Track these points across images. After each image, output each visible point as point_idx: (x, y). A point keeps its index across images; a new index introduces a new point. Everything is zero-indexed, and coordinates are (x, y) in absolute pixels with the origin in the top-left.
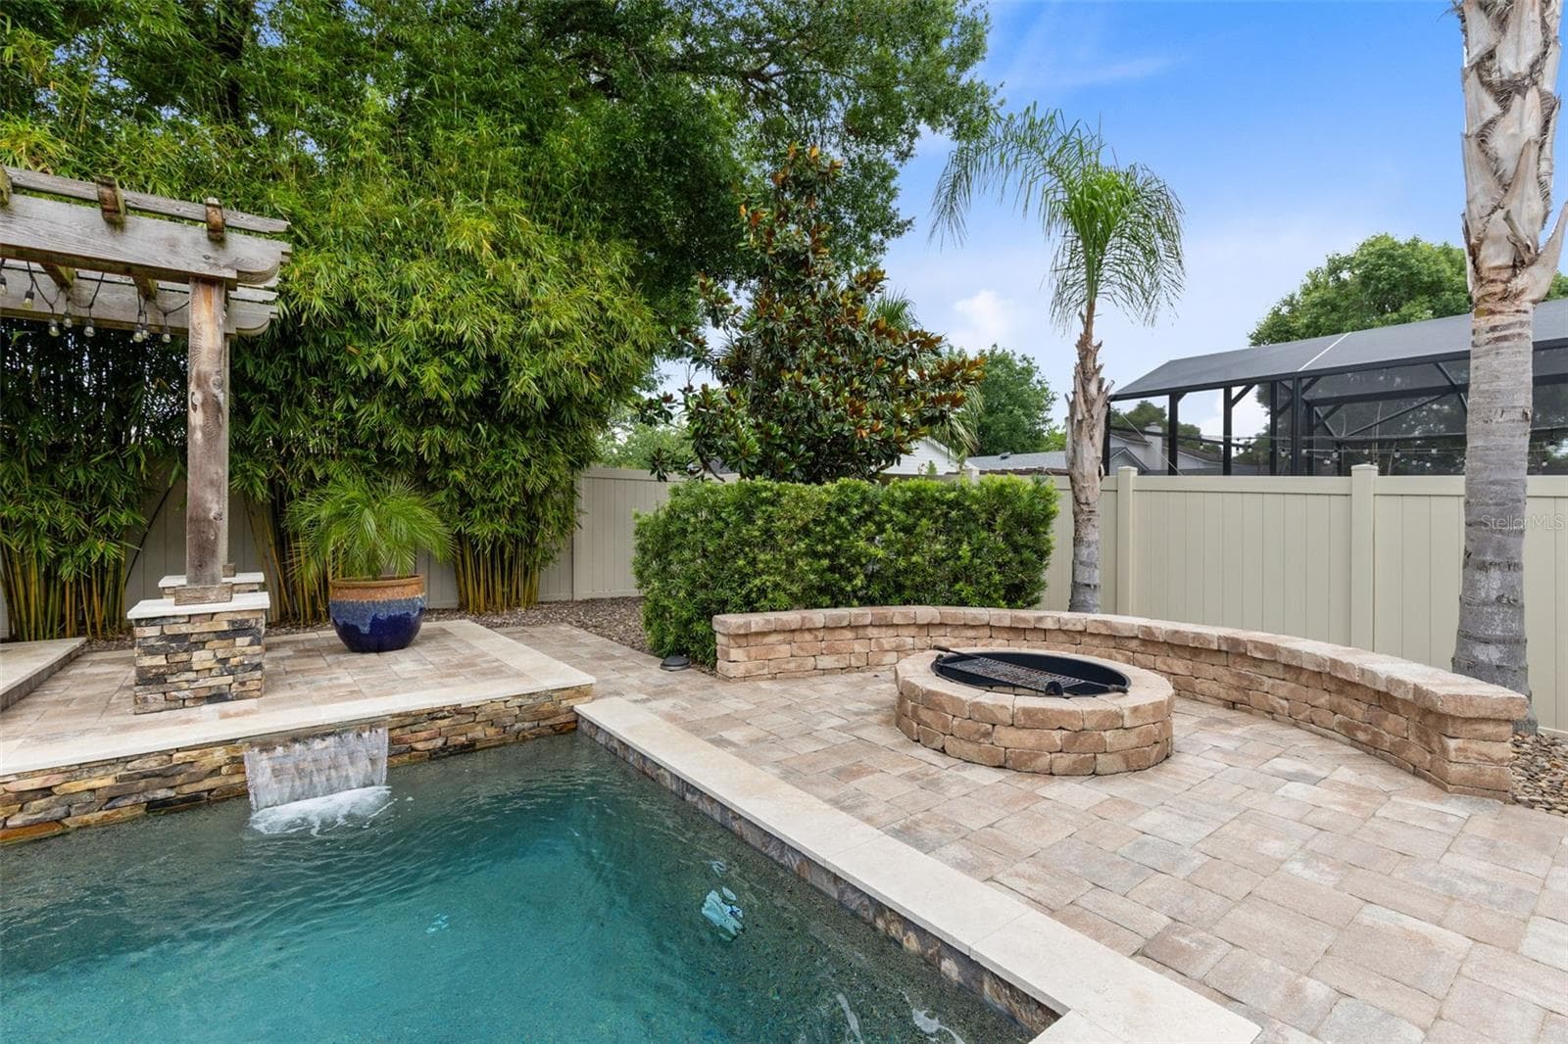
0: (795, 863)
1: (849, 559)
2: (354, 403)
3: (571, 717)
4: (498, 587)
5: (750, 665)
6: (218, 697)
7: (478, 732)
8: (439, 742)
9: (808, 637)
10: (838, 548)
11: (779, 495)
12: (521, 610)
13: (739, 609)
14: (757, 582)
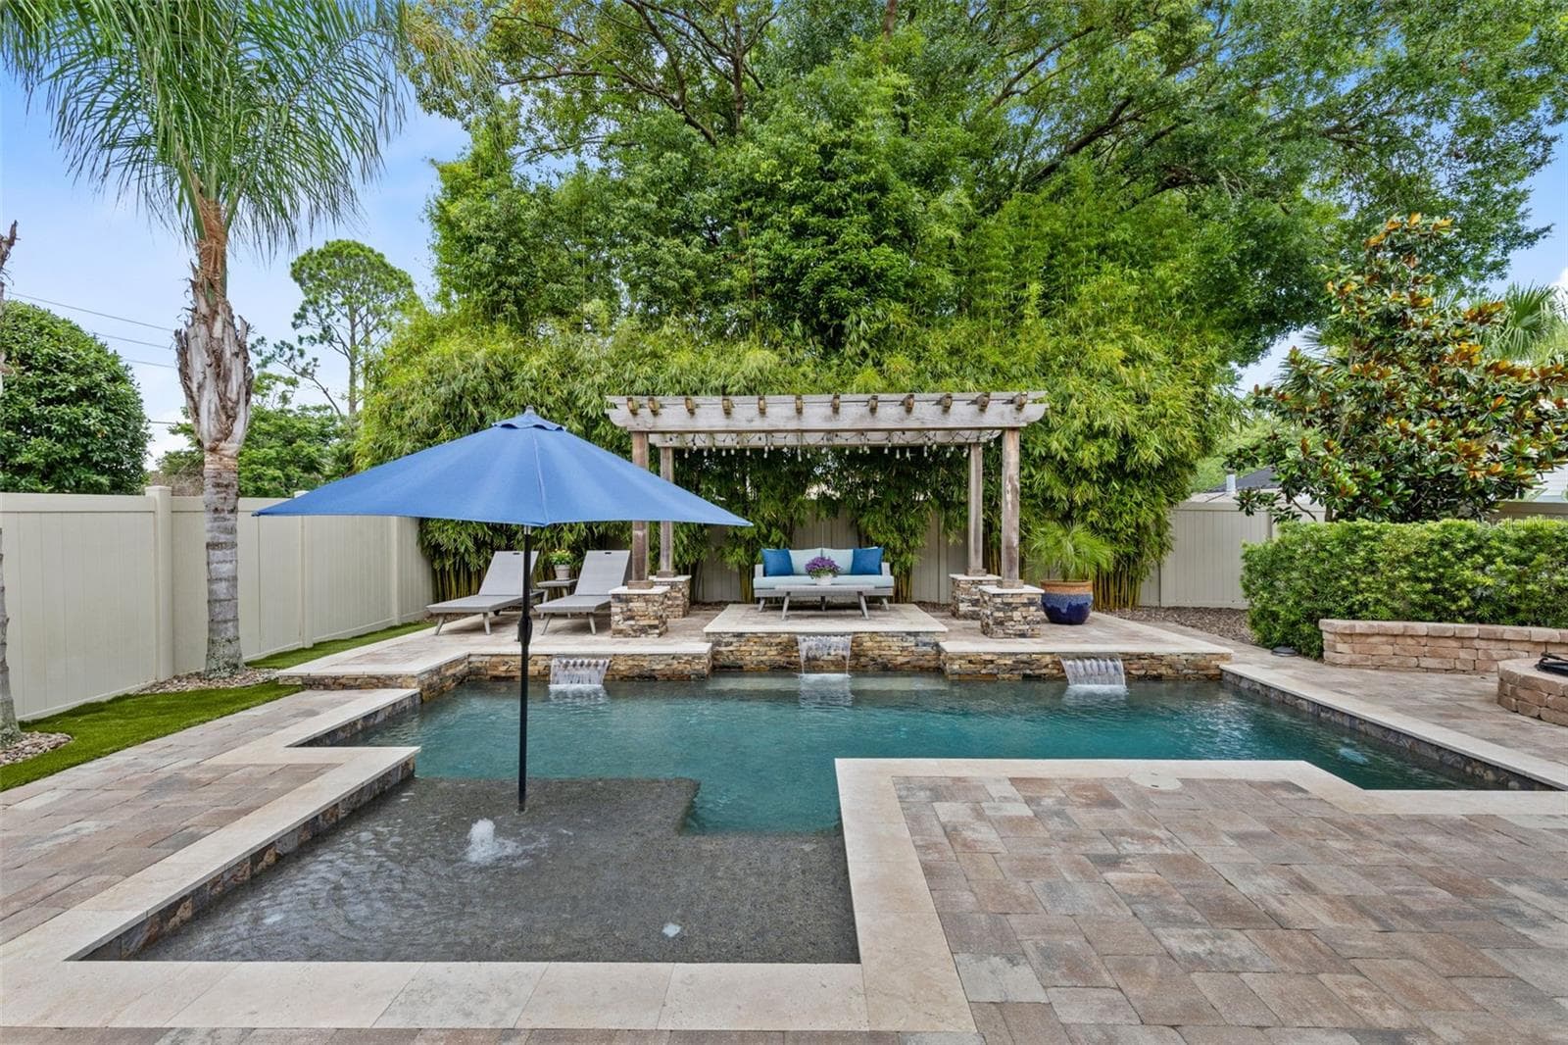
0: (1407, 744)
1: (1452, 585)
2: (1034, 472)
3: (1217, 672)
4: (1112, 591)
5: (1354, 657)
6: (1023, 635)
7: (1163, 671)
8: (1143, 672)
9: (1409, 641)
10: (1442, 575)
11: (1379, 532)
12: (1128, 610)
13: (1342, 616)
14: (1360, 597)
